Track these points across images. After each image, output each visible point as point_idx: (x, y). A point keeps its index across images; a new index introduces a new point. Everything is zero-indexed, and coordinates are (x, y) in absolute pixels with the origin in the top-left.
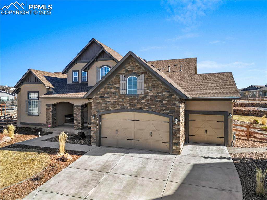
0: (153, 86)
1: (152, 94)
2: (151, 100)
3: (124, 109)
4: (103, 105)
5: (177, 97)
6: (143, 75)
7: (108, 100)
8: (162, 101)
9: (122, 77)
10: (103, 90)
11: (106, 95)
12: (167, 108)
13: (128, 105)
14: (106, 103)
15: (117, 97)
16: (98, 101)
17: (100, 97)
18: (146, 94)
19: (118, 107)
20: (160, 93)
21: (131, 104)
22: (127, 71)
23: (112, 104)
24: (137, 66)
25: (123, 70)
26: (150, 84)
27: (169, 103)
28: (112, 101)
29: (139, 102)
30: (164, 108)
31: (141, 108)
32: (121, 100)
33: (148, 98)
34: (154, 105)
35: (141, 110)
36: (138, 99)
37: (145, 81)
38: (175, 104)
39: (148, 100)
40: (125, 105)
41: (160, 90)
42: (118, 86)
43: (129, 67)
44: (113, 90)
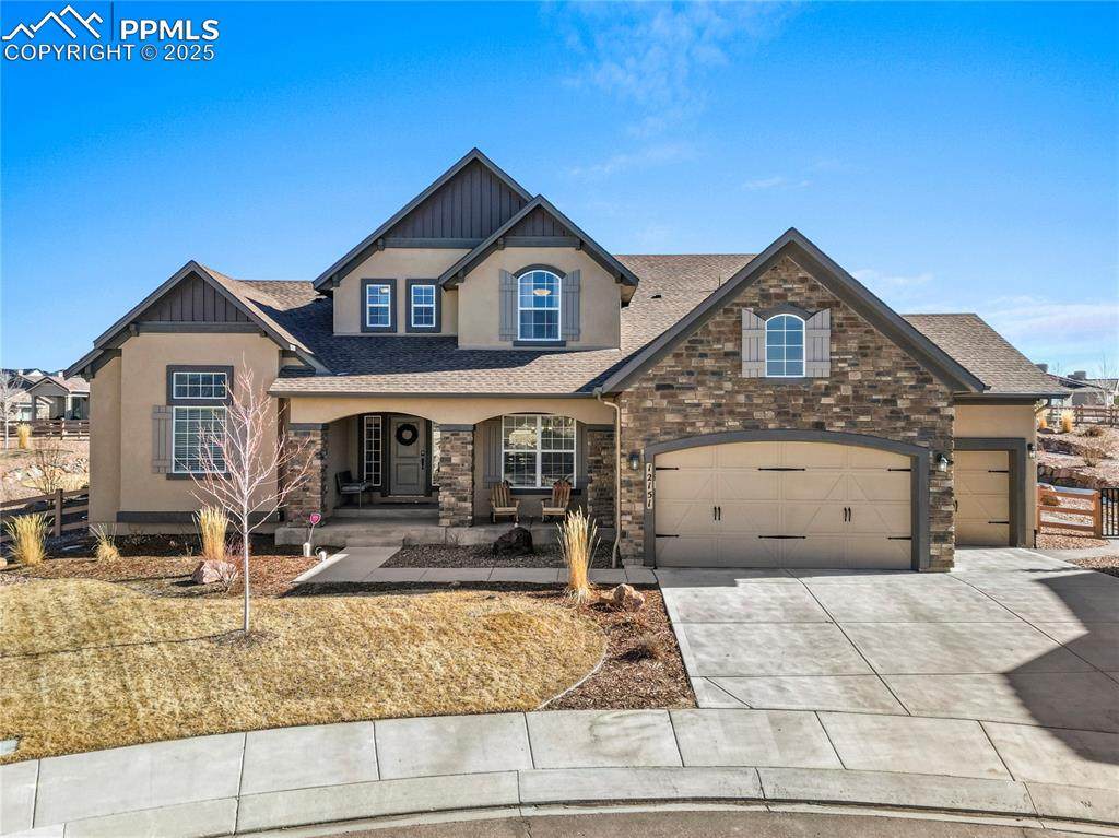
0: (863, 352)
1: (858, 376)
2: (857, 397)
3: (753, 431)
4: (670, 418)
5: (943, 388)
6: (827, 312)
7: (689, 398)
8: (892, 401)
9: (748, 316)
10: (669, 361)
11: (682, 380)
12: (910, 425)
13: (770, 414)
14: (681, 408)
15: (728, 386)
16: (649, 404)
17: (659, 388)
18: (838, 377)
19: (732, 423)
20: (888, 373)
21: (781, 413)
22: (766, 296)
23: (708, 412)
24: (803, 280)
25: (751, 293)
26: (853, 345)
27: (917, 406)
28: (708, 403)
29: (810, 405)
30: (901, 424)
31: (819, 426)
32: (741, 398)
33: (846, 390)
34: (866, 412)
35: (818, 432)
36: (809, 392)
37: (836, 333)
38: (936, 410)
39: (844, 399)
40: (758, 415)
41: (885, 364)
42: (729, 347)
43: (772, 284)
44: (709, 363)
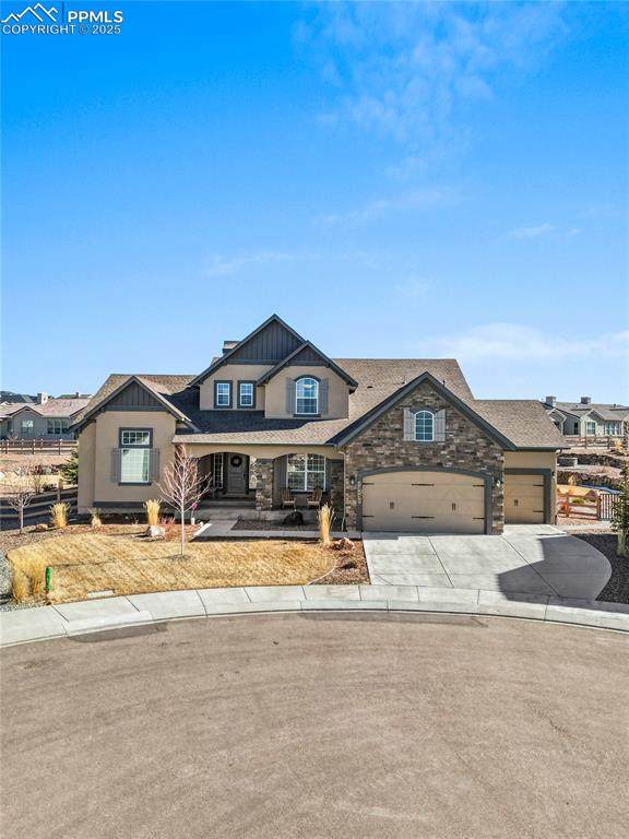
0: (461, 429)
1: (458, 441)
2: (458, 451)
3: (409, 467)
4: (370, 460)
5: (499, 447)
6: (444, 411)
7: (378, 450)
8: (475, 454)
9: (406, 412)
10: (369, 432)
11: (375, 442)
12: (483, 465)
13: (417, 459)
14: (374, 455)
15: (397, 445)
16: (359, 453)
17: (364, 445)
18: (449, 441)
19: (399, 463)
20: (472, 440)
21: (422, 458)
22: (415, 403)
23: (387, 457)
24: (433, 395)
25: (408, 401)
26: (456, 426)
27: (486, 455)
28: (388, 453)
29: (435, 455)
30: (478, 464)
31: (440, 464)
32: (403, 451)
33: (453, 448)
34: (462, 458)
35: (440, 467)
36: (436, 449)
37: (448, 420)
38: (496, 458)
39: (452, 451)
40: (410, 459)
41: (471, 436)
42: (398, 426)
43: (418, 397)
44: (388, 434)
